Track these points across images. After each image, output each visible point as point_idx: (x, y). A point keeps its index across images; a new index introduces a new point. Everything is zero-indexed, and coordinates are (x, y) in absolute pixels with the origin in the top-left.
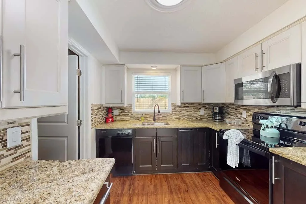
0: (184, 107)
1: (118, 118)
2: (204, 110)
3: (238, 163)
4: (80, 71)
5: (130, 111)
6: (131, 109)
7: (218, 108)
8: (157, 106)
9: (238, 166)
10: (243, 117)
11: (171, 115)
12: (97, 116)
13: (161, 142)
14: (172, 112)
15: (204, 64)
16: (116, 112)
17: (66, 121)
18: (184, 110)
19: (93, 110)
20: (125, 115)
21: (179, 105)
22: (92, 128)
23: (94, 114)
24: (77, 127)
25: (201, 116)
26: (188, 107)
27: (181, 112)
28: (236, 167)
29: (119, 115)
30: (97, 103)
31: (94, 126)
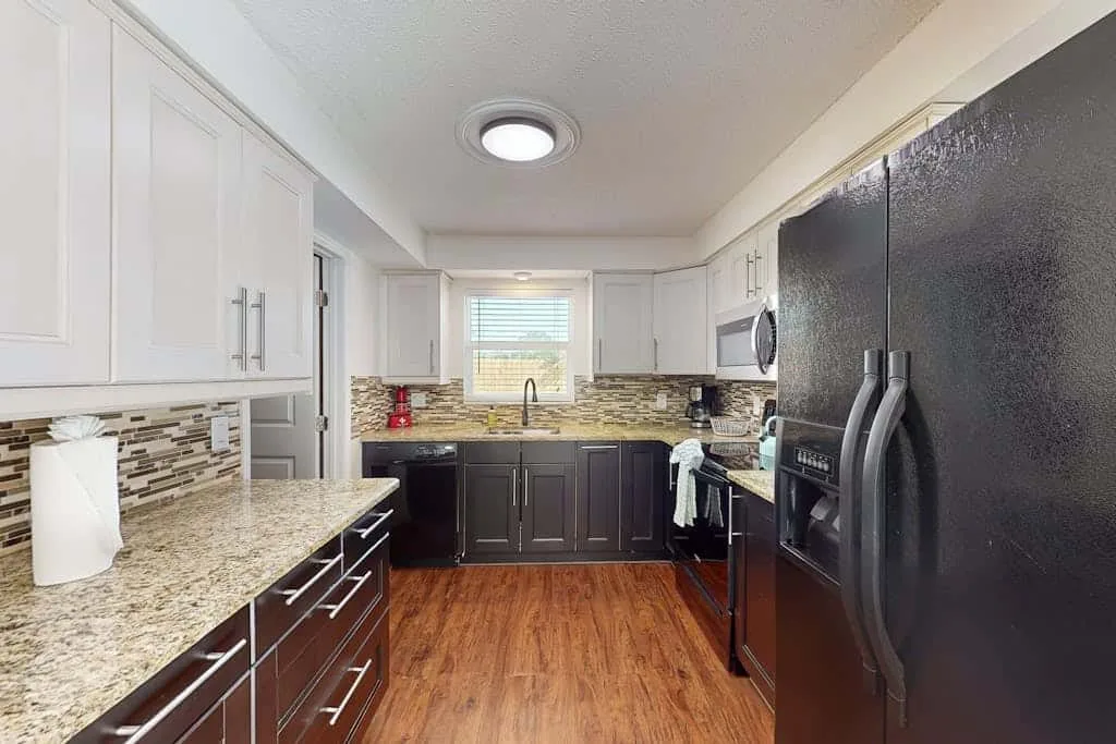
0: (611, 387)
1: (425, 417)
2: (669, 396)
3: (695, 516)
4: (325, 295)
5: (458, 398)
6: (460, 393)
7: (699, 390)
8: (530, 383)
9: (692, 525)
10: (755, 413)
11: (573, 408)
12: (367, 410)
13: (533, 478)
14: (576, 400)
15: (658, 268)
16: (418, 400)
17: (290, 417)
18: (610, 395)
19: (356, 392)
20: (443, 408)
21: (591, 380)
22: (352, 438)
23: (359, 402)
24: (318, 434)
25: (659, 412)
26: (622, 387)
27: (601, 400)
28: (686, 525)
29: (427, 408)
30: (365, 375)
31: (359, 433)
